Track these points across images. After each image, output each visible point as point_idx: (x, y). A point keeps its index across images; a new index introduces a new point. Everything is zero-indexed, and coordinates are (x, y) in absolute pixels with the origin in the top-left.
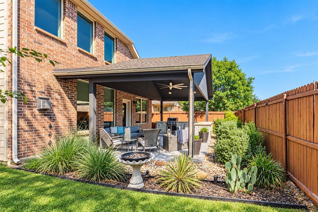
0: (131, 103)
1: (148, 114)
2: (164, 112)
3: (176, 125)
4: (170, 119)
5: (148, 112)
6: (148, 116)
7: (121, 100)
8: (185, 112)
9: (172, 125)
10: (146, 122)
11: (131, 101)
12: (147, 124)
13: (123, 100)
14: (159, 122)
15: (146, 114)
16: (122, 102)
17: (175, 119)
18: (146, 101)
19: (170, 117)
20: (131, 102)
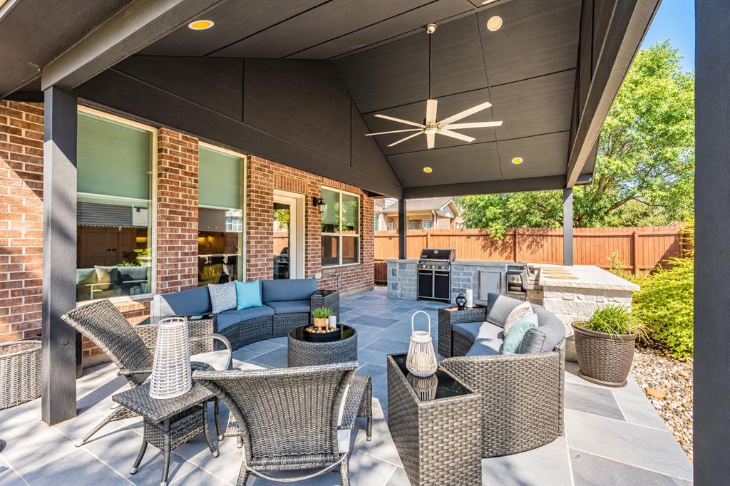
0: (306, 204)
1: (362, 236)
2: (409, 232)
3: (448, 273)
4: (428, 254)
5: (362, 230)
6: (362, 242)
7: (268, 194)
8: (475, 231)
9: (436, 272)
10: (356, 260)
11: (306, 197)
12: (360, 267)
13: (276, 191)
14: (393, 262)
15: (356, 239)
16: (272, 199)
17: (445, 255)
18: (356, 198)
19: (429, 248)
20: (306, 200)
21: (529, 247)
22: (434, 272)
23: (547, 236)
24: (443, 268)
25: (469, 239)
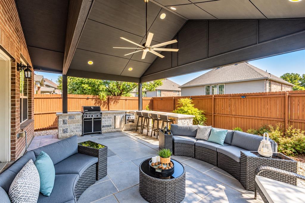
1: (29, 98)
4: (88, 109)
5: (29, 94)
6: (29, 103)
21: (114, 103)
22: (93, 119)
23: (120, 99)
24: (99, 116)
25: (88, 101)
